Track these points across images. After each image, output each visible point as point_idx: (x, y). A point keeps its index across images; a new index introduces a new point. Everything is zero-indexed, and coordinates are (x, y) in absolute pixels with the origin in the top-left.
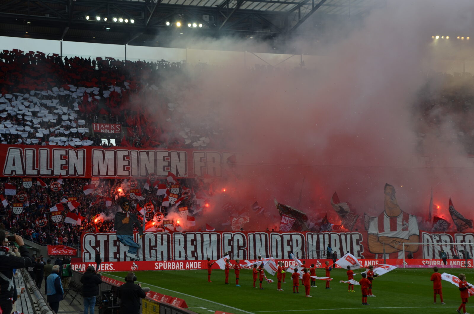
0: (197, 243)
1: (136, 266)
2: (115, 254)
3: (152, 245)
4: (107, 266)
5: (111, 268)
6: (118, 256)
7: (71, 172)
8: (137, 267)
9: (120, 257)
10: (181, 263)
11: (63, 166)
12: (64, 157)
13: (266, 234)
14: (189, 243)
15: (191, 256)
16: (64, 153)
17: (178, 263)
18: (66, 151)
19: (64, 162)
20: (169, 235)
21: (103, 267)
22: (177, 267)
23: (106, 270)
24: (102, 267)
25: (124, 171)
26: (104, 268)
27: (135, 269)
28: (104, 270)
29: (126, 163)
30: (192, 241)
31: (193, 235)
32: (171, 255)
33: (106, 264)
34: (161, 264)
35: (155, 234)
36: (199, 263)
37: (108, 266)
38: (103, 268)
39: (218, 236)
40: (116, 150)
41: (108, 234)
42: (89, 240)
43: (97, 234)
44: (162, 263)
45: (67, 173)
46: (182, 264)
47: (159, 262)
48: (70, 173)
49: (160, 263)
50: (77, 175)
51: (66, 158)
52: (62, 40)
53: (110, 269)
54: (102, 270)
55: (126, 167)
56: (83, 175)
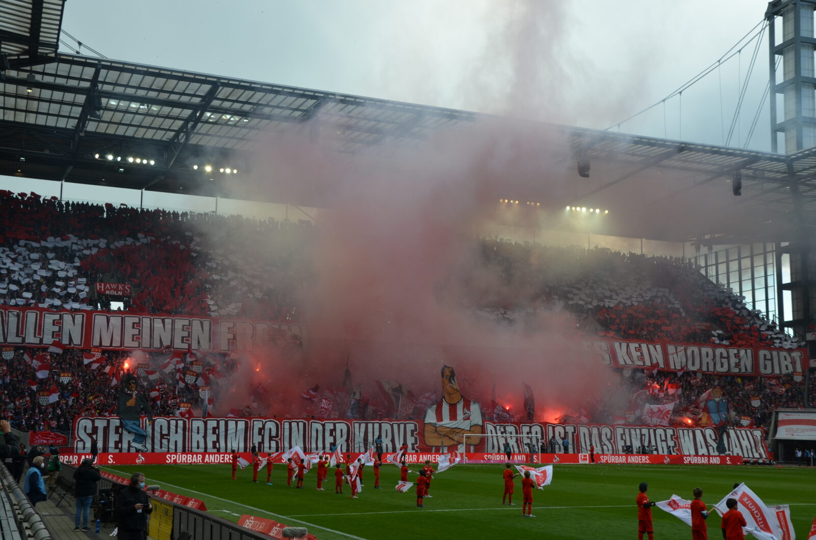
6: (120, 446)
13: (304, 421)
31: (216, 422)
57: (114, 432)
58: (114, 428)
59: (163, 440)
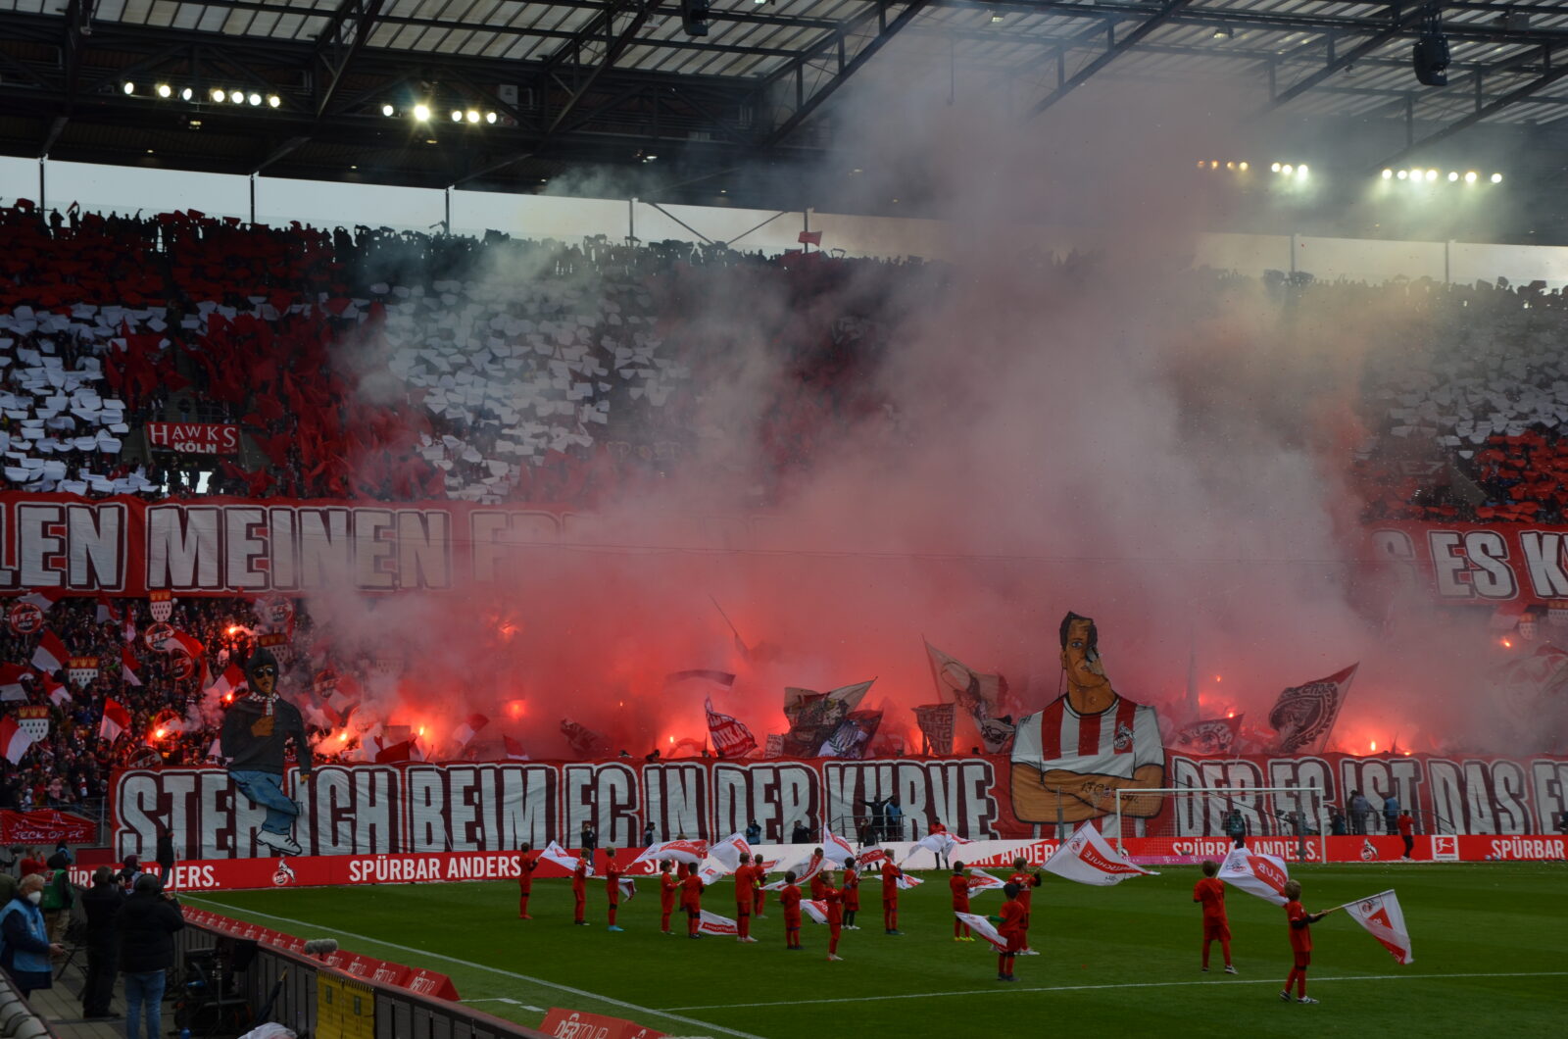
0: (484, 798)
1: (290, 871)
2: (221, 835)
3: (340, 804)
4: (195, 872)
5: (208, 881)
6: (230, 842)
7: (79, 577)
8: (292, 875)
9: (239, 844)
10: (431, 861)
11: (50, 557)
12: (55, 530)
13: (699, 766)
14: (457, 799)
15: (465, 840)
16: (52, 515)
17: (422, 862)
18: (61, 510)
19: (53, 545)
20: (394, 774)
21: (183, 877)
22: (419, 873)
23: (191, 885)
24: (179, 877)
25: (250, 574)
26: (185, 881)
27: (286, 881)
28: (184, 886)
29: (256, 547)
30: (468, 793)
31: (472, 772)
32: (401, 837)
33: (191, 869)
34: (368, 866)
35: (350, 770)
36: (489, 859)
37: (198, 874)
38: (182, 881)
39: (550, 775)
40: (222, 508)
41: (198, 771)
42: (137, 792)
43: (163, 771)
44: (371, 863)
45: (65, 578)
46: (434, 864)
47: (361, 858)
48: (74, 581)
49: (365, 863)
50: (97, 588)
51: (60, 531)
52: (45, 159)
53: (204, 883)
54: (178, 885)
55: (255, 560)
56: (118, 586)
57: (213, 806)
58: (214, 797)
59: (340, 824)
